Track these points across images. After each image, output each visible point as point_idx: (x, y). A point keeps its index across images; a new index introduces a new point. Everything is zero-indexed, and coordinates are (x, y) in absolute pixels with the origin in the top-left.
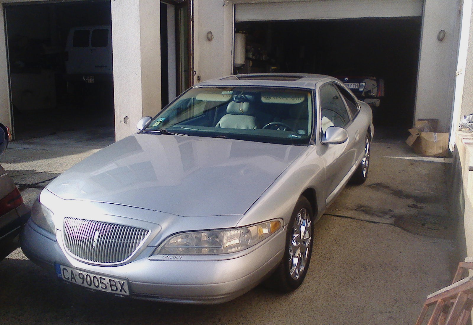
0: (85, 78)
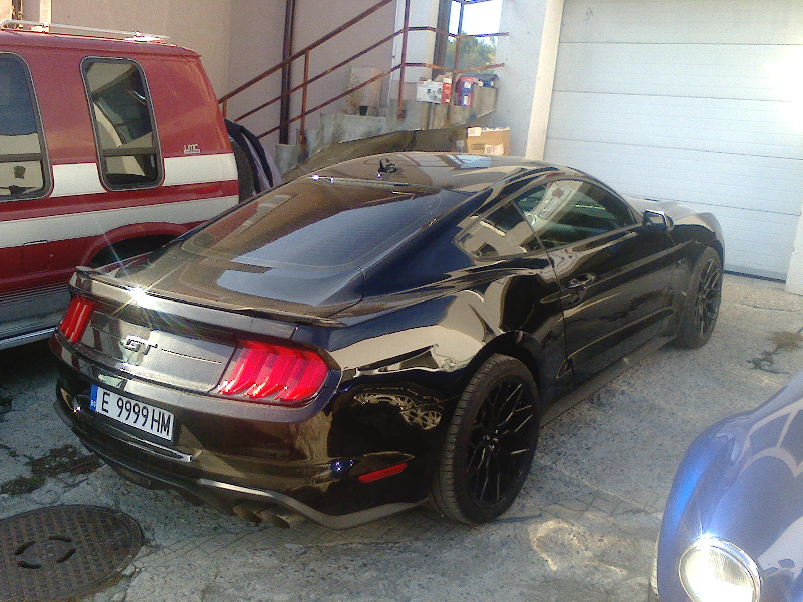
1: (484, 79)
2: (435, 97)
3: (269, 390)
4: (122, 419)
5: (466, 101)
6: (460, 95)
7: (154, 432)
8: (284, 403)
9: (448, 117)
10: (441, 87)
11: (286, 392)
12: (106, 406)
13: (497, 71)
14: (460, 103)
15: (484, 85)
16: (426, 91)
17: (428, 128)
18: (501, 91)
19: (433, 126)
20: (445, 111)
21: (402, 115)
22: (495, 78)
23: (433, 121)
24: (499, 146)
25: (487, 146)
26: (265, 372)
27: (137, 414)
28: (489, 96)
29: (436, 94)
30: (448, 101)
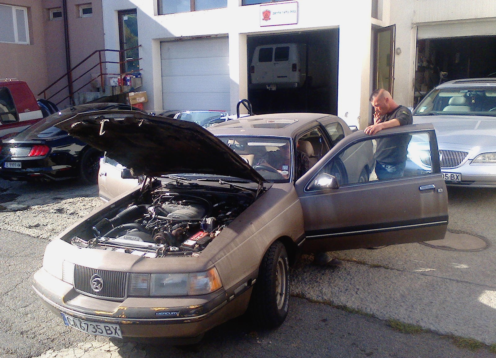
0: (268, 86)
1: (135, 75)
2: (116, 84)
3: (38, 154)
4: (11, 167)
5: (128, 83)
6: (126, 82)
7: (18, 167)
8: (41, 156)
9: (121, 90)
10: (118, 80)
11: (41, 153)
12: (7, 166)
13: (141, 72)
14: (126, 84)
15: (136, 77)
16: (113, 81)
17: (113, 94)
18: (143, 78)
19: (115, 93)
20: (120, 88)
21: (104, 91)
22: (140, 74)
23: (115, 92)
24: (142, 98)
25: (137, 98)
26: (37, 151)
27: (14, 165)
28: (138, 81)
29: (117, 83)
30: (120, 84)
